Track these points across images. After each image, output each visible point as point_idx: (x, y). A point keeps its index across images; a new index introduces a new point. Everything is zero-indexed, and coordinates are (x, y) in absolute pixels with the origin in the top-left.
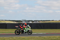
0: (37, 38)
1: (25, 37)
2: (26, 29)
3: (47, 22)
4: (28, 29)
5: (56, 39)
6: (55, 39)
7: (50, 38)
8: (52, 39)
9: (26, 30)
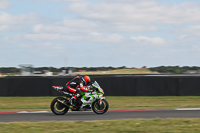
0: (71, 127)
1: (29, 123)
2: (87, 95)
3: (104, 73)
4: (96, 96)
5: (134, 129)
6: (128, 128)
7: (113, 127)
8: (122, 130)
9: (88, 99)
